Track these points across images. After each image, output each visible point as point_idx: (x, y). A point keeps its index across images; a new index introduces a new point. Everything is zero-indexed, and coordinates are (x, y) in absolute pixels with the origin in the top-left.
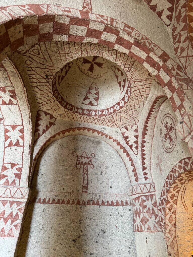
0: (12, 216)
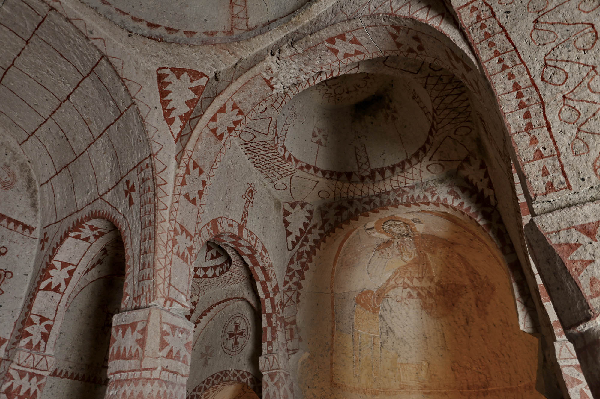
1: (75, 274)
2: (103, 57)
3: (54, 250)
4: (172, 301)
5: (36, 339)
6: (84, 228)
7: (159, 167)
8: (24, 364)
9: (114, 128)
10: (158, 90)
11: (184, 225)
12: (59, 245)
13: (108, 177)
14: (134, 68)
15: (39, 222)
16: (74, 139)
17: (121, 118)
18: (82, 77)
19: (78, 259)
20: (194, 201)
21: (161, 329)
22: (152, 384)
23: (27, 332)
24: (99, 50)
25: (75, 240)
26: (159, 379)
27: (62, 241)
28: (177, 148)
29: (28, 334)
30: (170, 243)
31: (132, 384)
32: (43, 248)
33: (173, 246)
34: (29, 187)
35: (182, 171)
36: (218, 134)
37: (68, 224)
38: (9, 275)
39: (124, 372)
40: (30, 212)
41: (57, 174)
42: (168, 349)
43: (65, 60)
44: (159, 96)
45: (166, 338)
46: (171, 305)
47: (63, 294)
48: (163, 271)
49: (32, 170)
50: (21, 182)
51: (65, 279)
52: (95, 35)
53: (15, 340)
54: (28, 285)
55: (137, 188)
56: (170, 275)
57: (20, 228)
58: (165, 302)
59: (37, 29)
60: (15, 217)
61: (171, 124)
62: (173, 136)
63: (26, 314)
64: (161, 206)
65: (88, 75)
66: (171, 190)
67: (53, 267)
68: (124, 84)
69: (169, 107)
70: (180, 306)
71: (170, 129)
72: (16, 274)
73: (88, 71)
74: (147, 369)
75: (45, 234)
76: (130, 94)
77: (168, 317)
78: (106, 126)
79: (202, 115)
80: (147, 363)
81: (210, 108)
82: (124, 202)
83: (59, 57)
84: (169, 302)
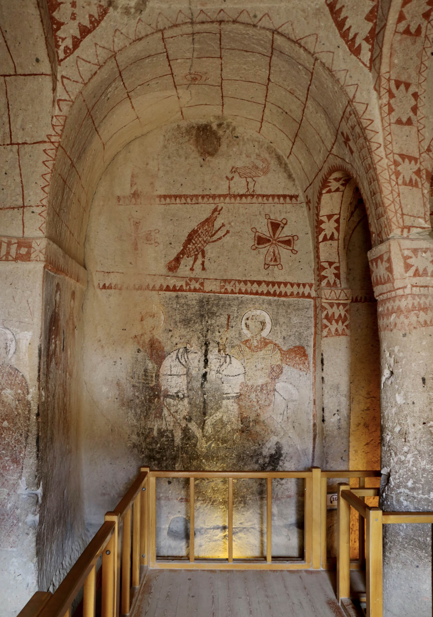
0: (341, 317)
1: (341, 221)
2: (273, 33)
3: (317, 208)
4: (409, 228)
5: (332, 279)
6: (330, 182)
7: (360, 109)
8: (330, 298)
9: (313, 87)
10: (334, 25)
11: (404, 152)
12: (319, 202)
13: (328, 133)
14: (303, 19)
15: (299, 188)
16: (291, 111)
17: (313, 77)
18: (269, 58)
19: (338, 208)
20: (409, 122)
21: (402, 255)
22: (406, 299)
23: (323, 276)
24: (268, 29)
25: (328, 194)
26: (411, 294)
27: (319, 199)
28: (373, 77)
29: (325, 277)
30: (393, 177)
31: (391, 301)
32: (310, 209)
33: (397, 178)
34: (280, 164)
35: (385, 100)
36: (413, 30)
37: (318, 184)
38: (296, 238)
39: (384, 293)
40: (290, 184)
41: (293, 144)
42: (413, 270)
43: (251, 53)
44: (337, 31)
45: (409, 261)
46: (409, 232)
47: (338, 239)
48: (392, 205)
49: (276, 149)
50: (273, 163)
51: (335, 228)
52: (259, 16)
53: (318, 283)
54: (311, 241)
55: (351, 137)
56: (401, 207)
57: (288, 199)
58: (402, 231)
59: (220, 44)
60: (281, 193)
61: (359, 54)
62: (365, 65)
63: (318, 263)
64: (374, 146)
65: (272, 54)
66: (380, 125)
67: (322, 222)
68: (301, 46)
69: (351, 36)
70: (419, 230)
71: (360, 59)
72: (300, 235)
73: (270, 50)
74: (399, 288)
75: (307, 197)
76: (310, 53)
77: (407, 244)
78: (306, 89)
79: (385, 25)
80: (398, 284)
81: (391, 10)
82: (347, 151)
83: (245, 53)
84: (406, 231)
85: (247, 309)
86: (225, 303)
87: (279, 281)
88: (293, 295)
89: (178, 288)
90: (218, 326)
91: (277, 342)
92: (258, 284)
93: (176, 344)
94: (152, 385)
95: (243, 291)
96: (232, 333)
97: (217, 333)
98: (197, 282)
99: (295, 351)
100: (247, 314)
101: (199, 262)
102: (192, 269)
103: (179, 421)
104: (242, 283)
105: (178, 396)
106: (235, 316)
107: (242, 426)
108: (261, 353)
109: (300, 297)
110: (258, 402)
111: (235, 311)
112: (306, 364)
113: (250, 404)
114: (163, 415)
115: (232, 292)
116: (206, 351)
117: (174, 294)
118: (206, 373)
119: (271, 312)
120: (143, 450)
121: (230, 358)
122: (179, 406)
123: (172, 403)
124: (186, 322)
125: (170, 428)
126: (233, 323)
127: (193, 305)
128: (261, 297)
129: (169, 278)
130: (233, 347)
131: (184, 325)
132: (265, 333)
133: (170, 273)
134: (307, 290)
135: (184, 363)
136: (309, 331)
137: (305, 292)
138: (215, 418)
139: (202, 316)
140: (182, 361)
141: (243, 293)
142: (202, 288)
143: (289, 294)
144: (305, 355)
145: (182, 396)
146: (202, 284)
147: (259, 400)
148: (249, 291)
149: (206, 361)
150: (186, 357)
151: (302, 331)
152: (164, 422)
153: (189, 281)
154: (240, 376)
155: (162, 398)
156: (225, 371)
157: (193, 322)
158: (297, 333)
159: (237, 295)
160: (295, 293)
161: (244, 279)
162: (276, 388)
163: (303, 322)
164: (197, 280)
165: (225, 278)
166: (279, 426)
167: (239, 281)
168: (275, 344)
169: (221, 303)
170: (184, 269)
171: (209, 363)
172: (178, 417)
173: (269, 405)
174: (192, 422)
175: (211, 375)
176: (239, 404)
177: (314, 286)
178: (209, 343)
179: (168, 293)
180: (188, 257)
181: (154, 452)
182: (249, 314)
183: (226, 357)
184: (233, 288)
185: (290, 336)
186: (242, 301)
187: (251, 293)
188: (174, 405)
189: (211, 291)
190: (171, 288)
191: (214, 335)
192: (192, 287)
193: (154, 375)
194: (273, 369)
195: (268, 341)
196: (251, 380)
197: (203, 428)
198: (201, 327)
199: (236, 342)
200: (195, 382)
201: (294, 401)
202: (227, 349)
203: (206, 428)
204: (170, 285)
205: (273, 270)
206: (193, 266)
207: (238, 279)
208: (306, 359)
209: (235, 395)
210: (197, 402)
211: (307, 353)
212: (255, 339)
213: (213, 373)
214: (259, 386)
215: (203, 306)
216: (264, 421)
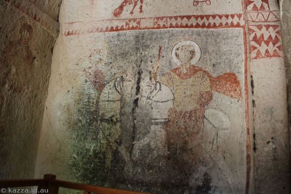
85: (177, 41)
86: (157, 37)
87: (207, 14)
88: (222, 25)
89: (119, 28)
90: (150, 57)
91: (206, 70)
92: (187, 18)
93: (115, 74)
94: (92, 110)
95: (174, 25)
96: (163, 63)
97: (150, 63)
98: (135, 21)
99: (225, 78)
100: (177, 45)
101: (138, 6)
102: (132, 13)
103: (111, 144)
104: (173, 18)
105: (112, 120)
106: (166, 47)
107: (169, 153)
108: (190, 80)
109: (229, 27)
110: (186, 128)
111: (167, 43)
112: (238, 91)
113: (177, 130)
114: (98, 137)
115: (164, 27)
116: (139, 79)
117: (116, 33)
118: (138, 99)
119: (200, 42)
120: (80, 169)
121: (160, 85)
122: (112, 130)
123: (107, 126)
124: (124, 55)
125: (103, 150)
126: (163, 53)
127: (130, 40)
128: (191, 29)
129: (114, 21)
130: (163, 75)
131: (122, 58)
132: (194, 62)
133: (115, 18)
134: (236, 20)
135: (119, 90)
136: (240, 58)
137: (234, 22)
138: (143, 142)
139: (138, 49)
140: (117, 89)
141: (174, 27)
142: (138, 26)
143: (217, 25)
144: (236, 82)
145: (116, 120)
146: (139, 23)
147: (187, 126)
148: (179, 25)
149: (138, 88)
150: (121, 85)
151: (232, 58)
152: (99, 144)
153: (128, 22)
154: (170, 101)
155: (99, 122)
156: (154, 97)
157: (129, 54)
158: (226, 61)
159: (169, 29)
160: (224, 24)
161: (175, 15)
162: (205, 114)
163: (233, 49)
164: (134, 20)
165: (158, 16)
166: (208, 156)
167: (171, 18)
168: (205, 72)
169: (154, 37)
170: (126, 14)
171: (140, 90)
172: (111, 140)
173: (198, 132)
174: (122, 145)
175: (142, 101)
176: (166, 130)
177: (243, 16)
178: (142, 72)
179: (112, 33)
180: (129, 4)
181: (88, 172)
182: (179, 45)
183: (156, 85)
184: (165, 24)
185: (220, 63)
186: (173, 34)
187: (182, 27)
188: (108, 129)
189: (146, 28)
190: (114, 28)
191: (147, 64)
192: (131, 26)
193: (95, 101)
194: (202, 95)
195: (197, 69)
196: (180, 106)
197: (131, 153)
198: (136, 58)
199: (167, 70)
200: (127, 107)
201: (225, 129)
202: (158, 77)
203: (134, 152)
204: (113, 26)
205: (202, 6)
206: (133, 10)
207: (169, 16)
208: (237, 86)
209: (163, 121)
210: (128, 127)
211: (238, 79)
212: (184, 67)
213: (144, 99)
214: (187, 112)
215: (139, 41)
216: (191, 149)
